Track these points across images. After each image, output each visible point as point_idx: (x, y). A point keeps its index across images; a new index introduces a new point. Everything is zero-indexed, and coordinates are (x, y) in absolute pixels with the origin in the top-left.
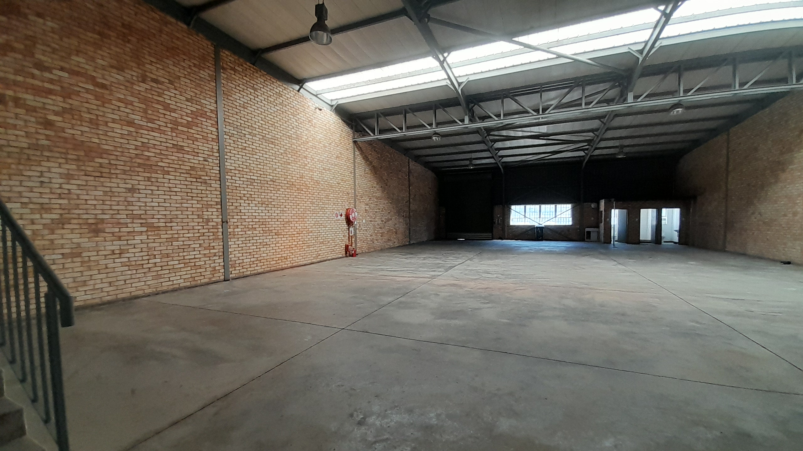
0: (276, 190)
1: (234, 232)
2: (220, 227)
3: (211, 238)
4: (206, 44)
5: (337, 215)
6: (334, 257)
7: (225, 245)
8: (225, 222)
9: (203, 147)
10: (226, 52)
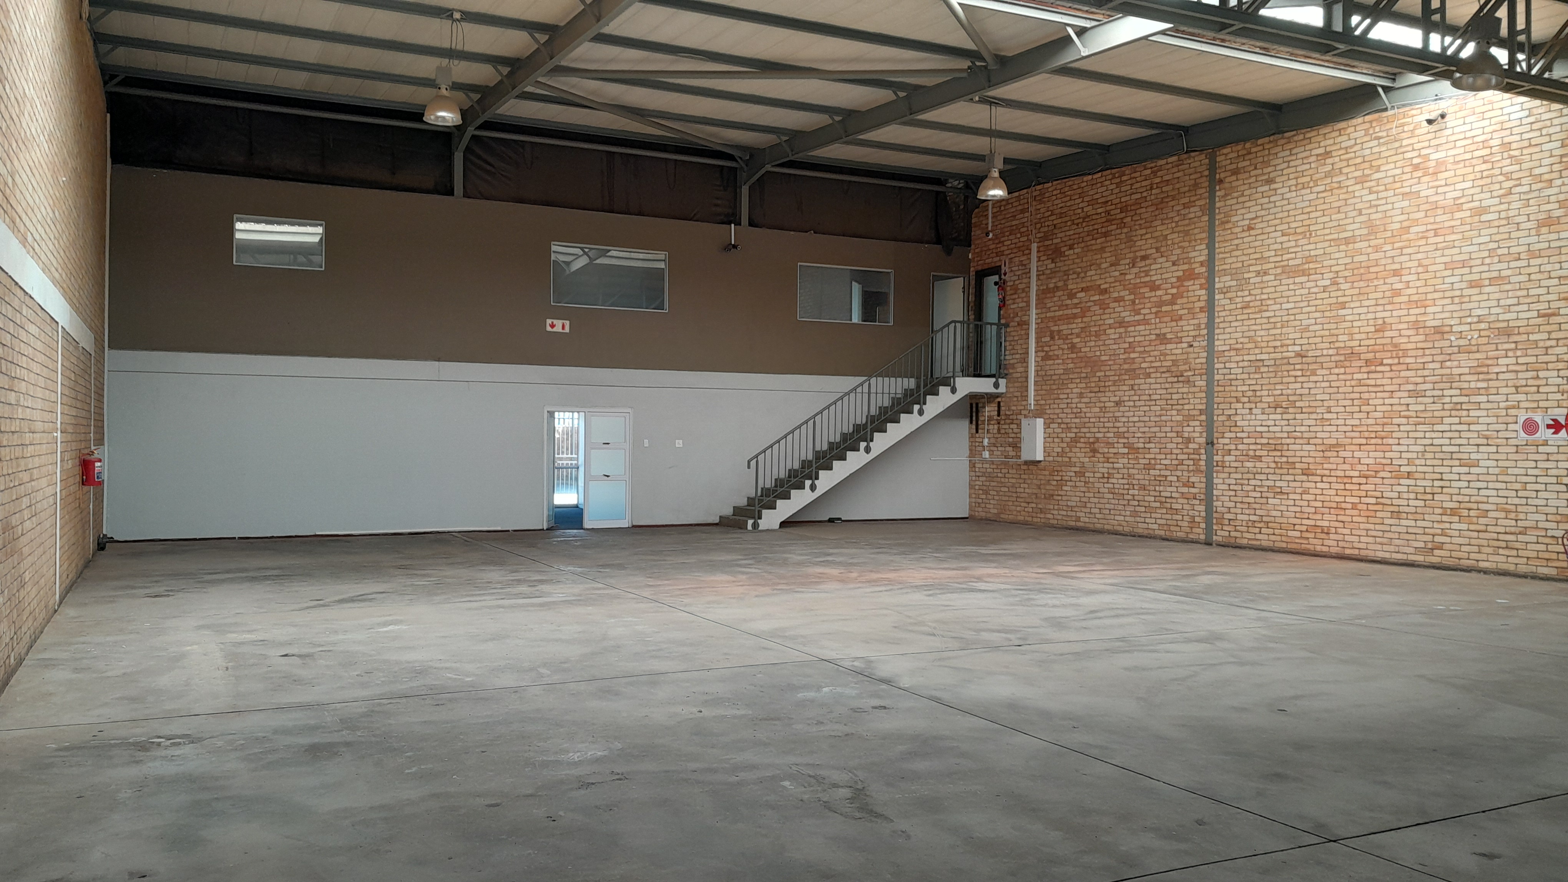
0: (1308, 373)
1: (1223, 461)
2: (1203, 451)
3: (1191, 468)
4: (1199, 161)
5: (1530, 427)
6: (1512, 568)
7: (1210, 486)
8: (1210, 443)
9: (1188, 326)
10: (1225, 151)
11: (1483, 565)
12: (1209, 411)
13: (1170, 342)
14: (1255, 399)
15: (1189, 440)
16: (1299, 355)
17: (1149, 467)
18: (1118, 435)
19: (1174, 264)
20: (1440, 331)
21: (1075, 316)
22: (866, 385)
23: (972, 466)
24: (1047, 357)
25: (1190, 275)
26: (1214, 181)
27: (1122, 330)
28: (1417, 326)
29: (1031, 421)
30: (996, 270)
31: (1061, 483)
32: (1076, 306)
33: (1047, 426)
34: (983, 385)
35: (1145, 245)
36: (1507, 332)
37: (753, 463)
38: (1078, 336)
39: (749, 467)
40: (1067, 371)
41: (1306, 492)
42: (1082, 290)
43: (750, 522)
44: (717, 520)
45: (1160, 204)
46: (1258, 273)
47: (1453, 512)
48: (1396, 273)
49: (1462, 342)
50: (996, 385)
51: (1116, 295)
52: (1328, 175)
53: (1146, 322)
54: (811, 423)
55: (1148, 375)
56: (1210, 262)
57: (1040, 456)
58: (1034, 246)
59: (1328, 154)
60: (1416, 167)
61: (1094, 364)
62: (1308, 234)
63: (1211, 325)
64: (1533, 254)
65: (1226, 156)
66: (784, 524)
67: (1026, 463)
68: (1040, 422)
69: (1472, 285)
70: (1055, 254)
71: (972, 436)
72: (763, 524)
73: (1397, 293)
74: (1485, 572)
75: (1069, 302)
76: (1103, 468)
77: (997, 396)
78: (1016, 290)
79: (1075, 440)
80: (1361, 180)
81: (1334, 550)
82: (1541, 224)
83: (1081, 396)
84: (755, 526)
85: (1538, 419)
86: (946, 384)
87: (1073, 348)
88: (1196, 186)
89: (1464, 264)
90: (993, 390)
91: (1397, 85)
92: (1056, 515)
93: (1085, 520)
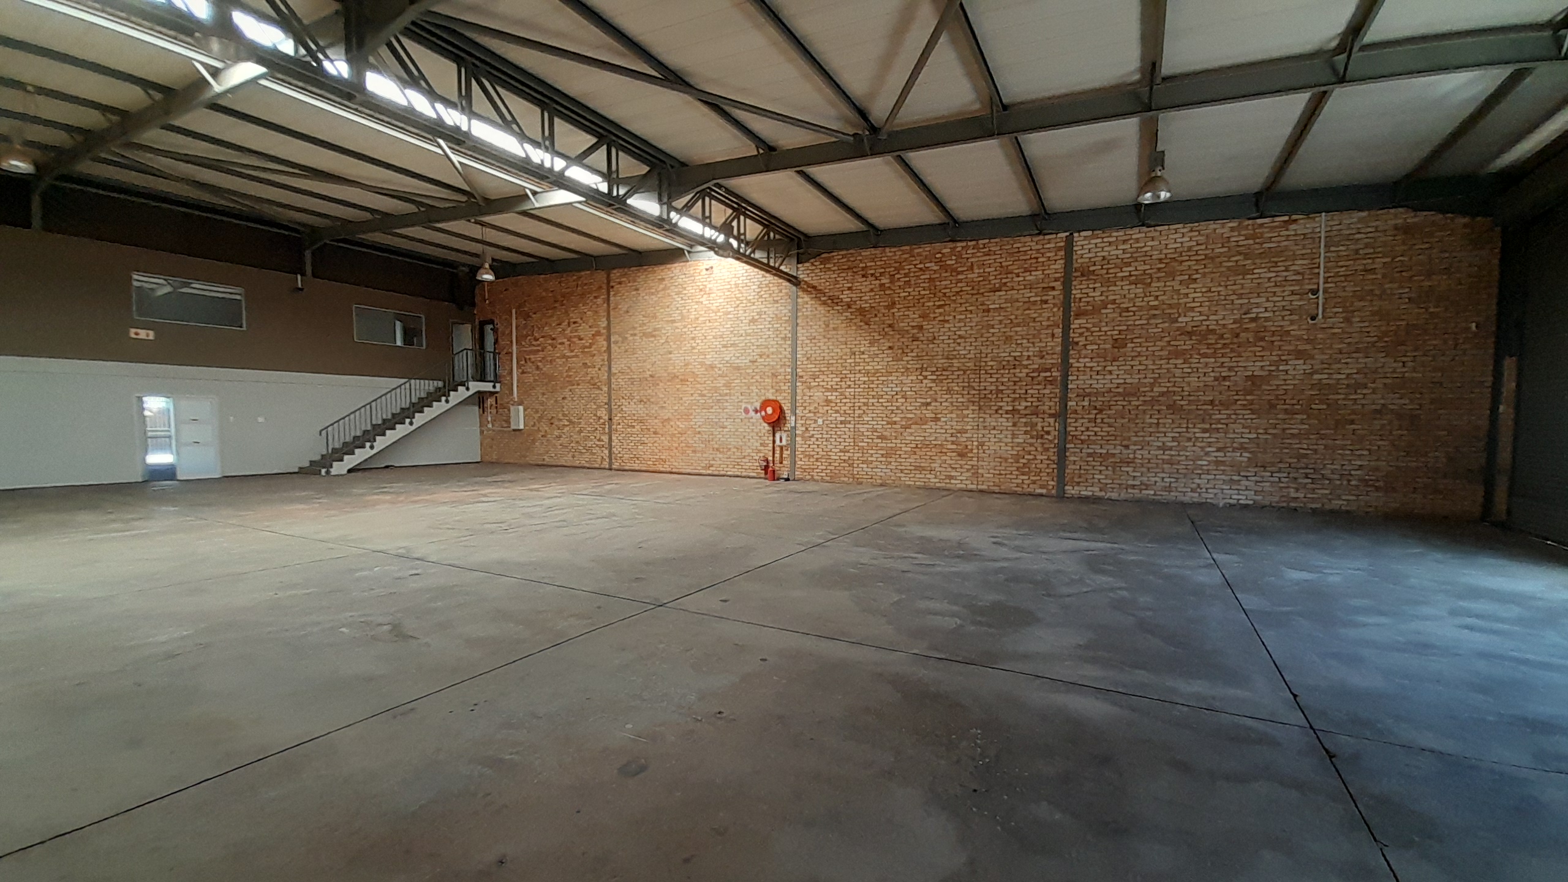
0: (655, 385)
1: (616, 428)
2: (607, 423)
3: (601, 432)
4: (601, 276)
5: (746, 411)
6: (739, 474)
7: (610, 439)
8: (610, 419)
9: (597, 359)
10: (615, 271)
11: (729, 473)
12: (609, 403)
13: (589, 367)
14: (631, 398)
15: (600, 418)
16: (651, 376)
17: (580, 432)
18: (564, 415)
19: (590, 327)
20: (712, 367)
21: (539, 351)
22: (407, 385)
23: (482, 432)
24: (523, 373)
25: (598, 333)
26: (610, 287)
27: (564, 360)
28: (702, 364)
29: (516, 407)
30: (492, 322)
31: (534, 441)
32: (539, 345)
33: (525, 410)
34: (487, 387)
35: (574, 316)
36: (738, 368)
37: (324, 432)
38: (540, 361)
39: (320, 434)
40: (535, 380)
41: (655, 442)
42: (543, 337)
43: (323, 471)
44: (296, 470)
45: (582, 295)
46: (632, 335)
47: (717, 450)
48: (693, 338)
49: (720, 372)
50: (494, 387)
51: (560, 341)
52: (663, 289)
53: (576, 356)
54: (368, 407)
55: (578, 385)
56: (608, 328)
57: (522, 427)
58: (514, 311)
59: (663, 279)
60: (701, 290)
61: (551, 378)
62: (655, 317)
63: (609, 360)
64: (748, 335)
65: (616, 274)
66: (350, 471)
67: (514, 430)
68: (521, 408)
69: (724, 346)
70: (527, 317)
71: (480, 416)
72: (333, 471)
73: (694, 348)
74: (730, 476)
75: (534, 343)
76: (556, 433)
77: (497, 392)
78: (503, 334)
79: (541, 418)
80: (678, 293)
81: (669, 470)
82: (751, 321)
83: (543, 394)
84: (328, 472)
85: (749, 407)
86: (464, 385)
87: (538, 368)
88: (600, 288)
89: (721, 337)
90: (492, 389)
91: (693, 250)
92: (532, 459)
93: (547, 460)
